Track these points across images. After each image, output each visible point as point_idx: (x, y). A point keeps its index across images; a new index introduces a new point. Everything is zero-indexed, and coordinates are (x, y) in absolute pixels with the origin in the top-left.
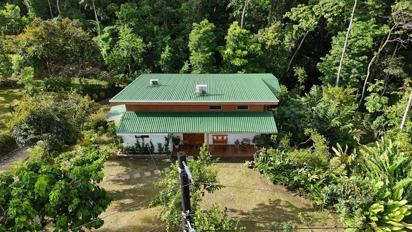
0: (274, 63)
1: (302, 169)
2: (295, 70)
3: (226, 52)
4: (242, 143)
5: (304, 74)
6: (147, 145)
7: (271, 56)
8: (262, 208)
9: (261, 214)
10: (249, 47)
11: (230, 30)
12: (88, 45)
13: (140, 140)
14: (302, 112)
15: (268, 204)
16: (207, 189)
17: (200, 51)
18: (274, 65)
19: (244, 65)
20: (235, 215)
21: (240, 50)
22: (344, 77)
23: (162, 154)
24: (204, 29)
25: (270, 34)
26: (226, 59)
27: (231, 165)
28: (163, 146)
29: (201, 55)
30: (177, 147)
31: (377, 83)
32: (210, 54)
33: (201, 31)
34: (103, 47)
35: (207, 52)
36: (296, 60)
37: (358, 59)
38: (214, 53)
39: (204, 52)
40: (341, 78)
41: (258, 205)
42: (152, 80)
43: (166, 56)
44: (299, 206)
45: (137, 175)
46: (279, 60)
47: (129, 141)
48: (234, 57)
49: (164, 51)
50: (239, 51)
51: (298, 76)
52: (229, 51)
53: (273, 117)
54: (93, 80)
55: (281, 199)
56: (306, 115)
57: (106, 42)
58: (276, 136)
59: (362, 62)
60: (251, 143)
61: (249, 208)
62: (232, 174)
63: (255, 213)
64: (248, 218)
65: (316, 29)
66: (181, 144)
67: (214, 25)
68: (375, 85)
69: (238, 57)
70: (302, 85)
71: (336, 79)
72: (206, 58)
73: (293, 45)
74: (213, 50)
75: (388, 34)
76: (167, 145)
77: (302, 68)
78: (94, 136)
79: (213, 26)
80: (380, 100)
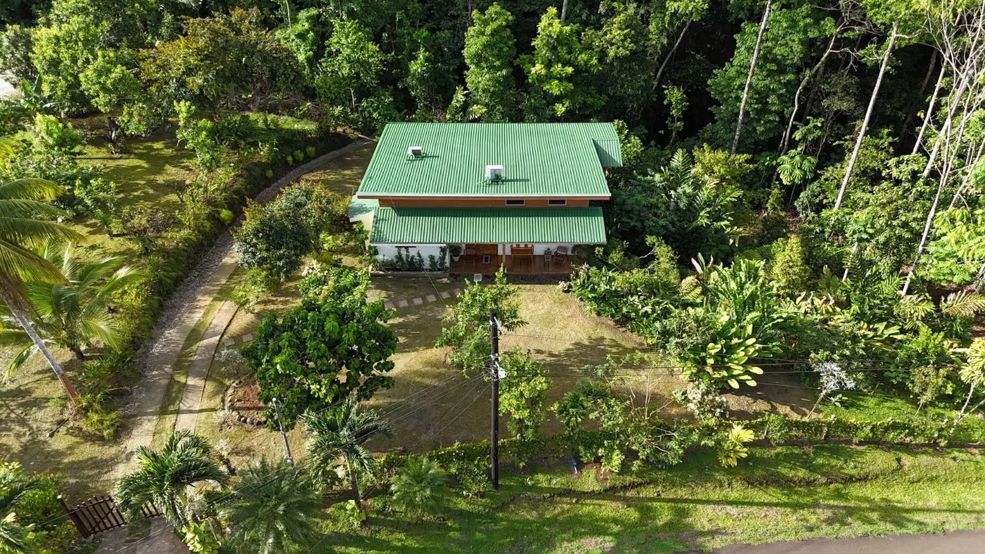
0: (622, 86)
1: (636, 297)
2: (666, 92)
3: (533, 70)
4: (556, 252)
5: (682, 100)
6: (412, 258)
7: (619, 71)
8: (579, 349)
9: (577, 356)
10: (576, 58)
11: (541, 25)
12: (285, 66)
13: (403, 252)
14: (654, 200)
15: (587, 343)
16: (506, 326)
17: (485, 66)
18: (622, 91)
19: (566, 94)
20: (541, 357)
21: (560, 65)
22: (752, 111)
23: (435, 270)
24: (494, 25)
25: (616, 32)
26: (533, 81)
27: (538, 287)
28: (436, 260)
29: (487, 76)
30: (456, 259)
31: (811, 125)
32: (504, 72)
33: (489, 30)
34: (298, 50)
35: (500, 69)
36: (675, 60)
37: (778, 79)
38: (512, 70)
39: (492, 68)
40: (746, 113)
41: (573, 344)
42: (411, 149)
43: (419, 70)
44: (629, 345)
45: (403, 303)
46: (631, 81)
47: (387, 252)
48: (549, 77)
49: (416, 58)
50: (558, 68)
51: (670, 103)
52: (538, 69)
53: (602, 218)
54: (285, 118)
55: (605, 336)
56: (660, 205)
57: (304, 41)
58: (601, 250)
59: (785, 85)
60: (569, 253)
61: (560, 347)
62: (540, 302)
63: (568, 354)
64: (558, 361)
65: (704, 19)
66: (462, 253)
67: (512, 15)
68: (807, 127)
69: (556, 78)
70: (678, 121)
71: (738, 114)
72: (498, 81)
73: (665, 41)
74: (511, 64)
75: (832, 36)
76: (443, 258)
77: (679, 90)
78: (327, 242)
79: (510, 18)
80: (801, 165)
